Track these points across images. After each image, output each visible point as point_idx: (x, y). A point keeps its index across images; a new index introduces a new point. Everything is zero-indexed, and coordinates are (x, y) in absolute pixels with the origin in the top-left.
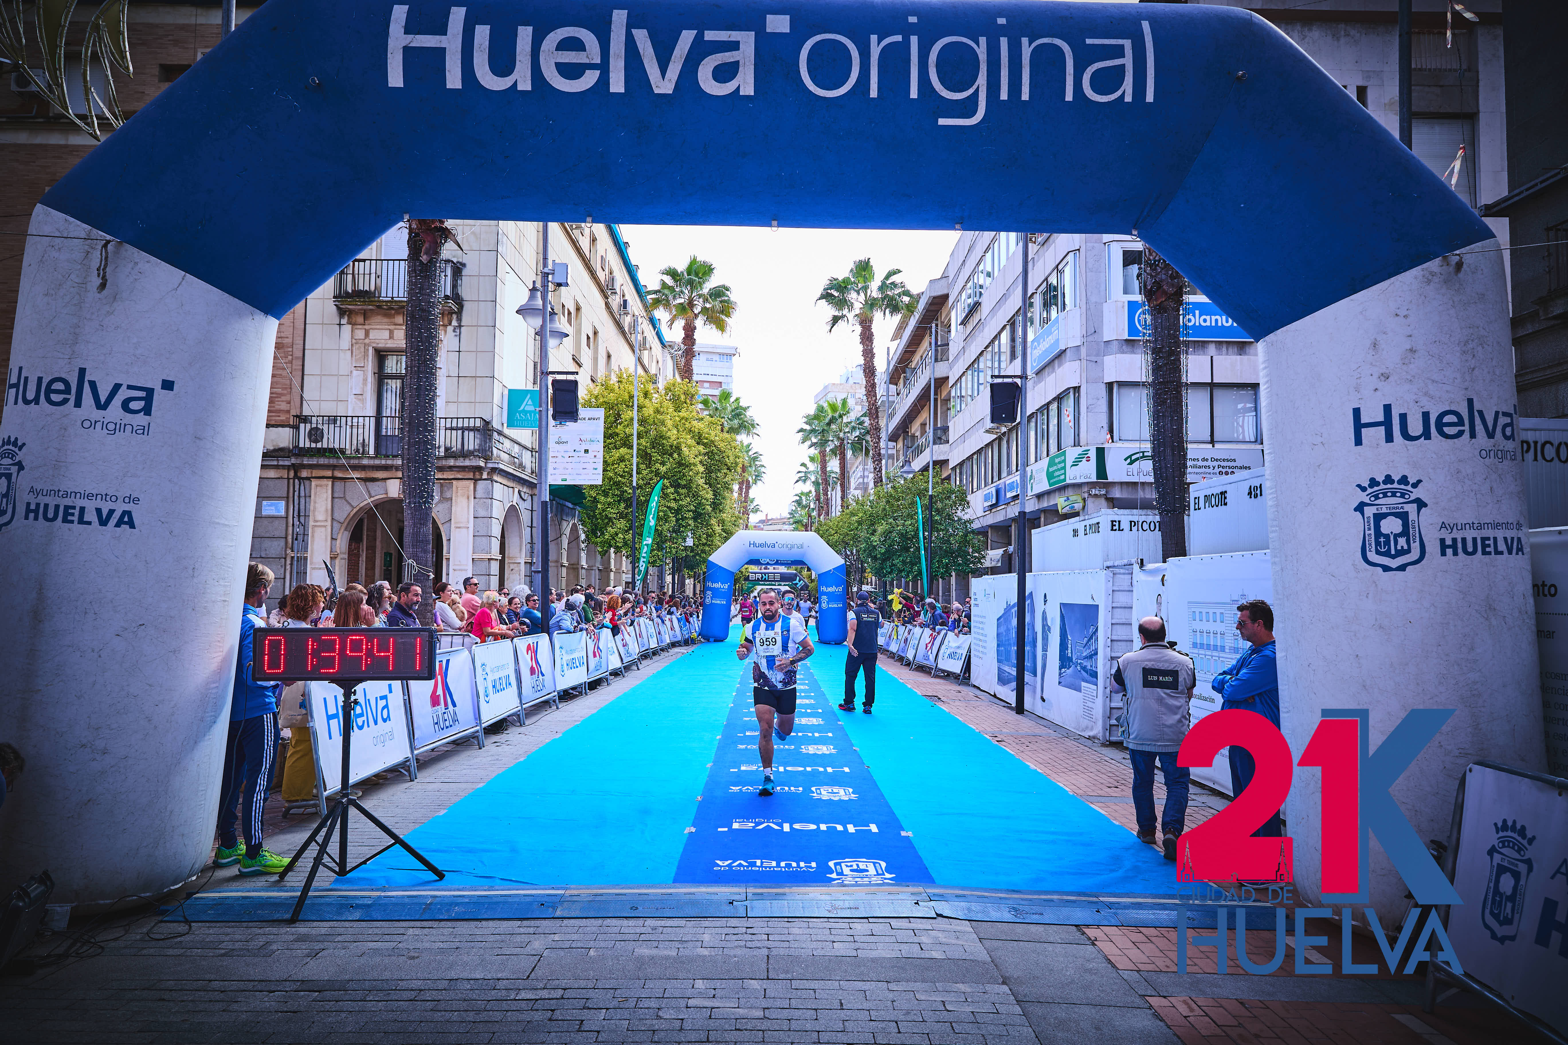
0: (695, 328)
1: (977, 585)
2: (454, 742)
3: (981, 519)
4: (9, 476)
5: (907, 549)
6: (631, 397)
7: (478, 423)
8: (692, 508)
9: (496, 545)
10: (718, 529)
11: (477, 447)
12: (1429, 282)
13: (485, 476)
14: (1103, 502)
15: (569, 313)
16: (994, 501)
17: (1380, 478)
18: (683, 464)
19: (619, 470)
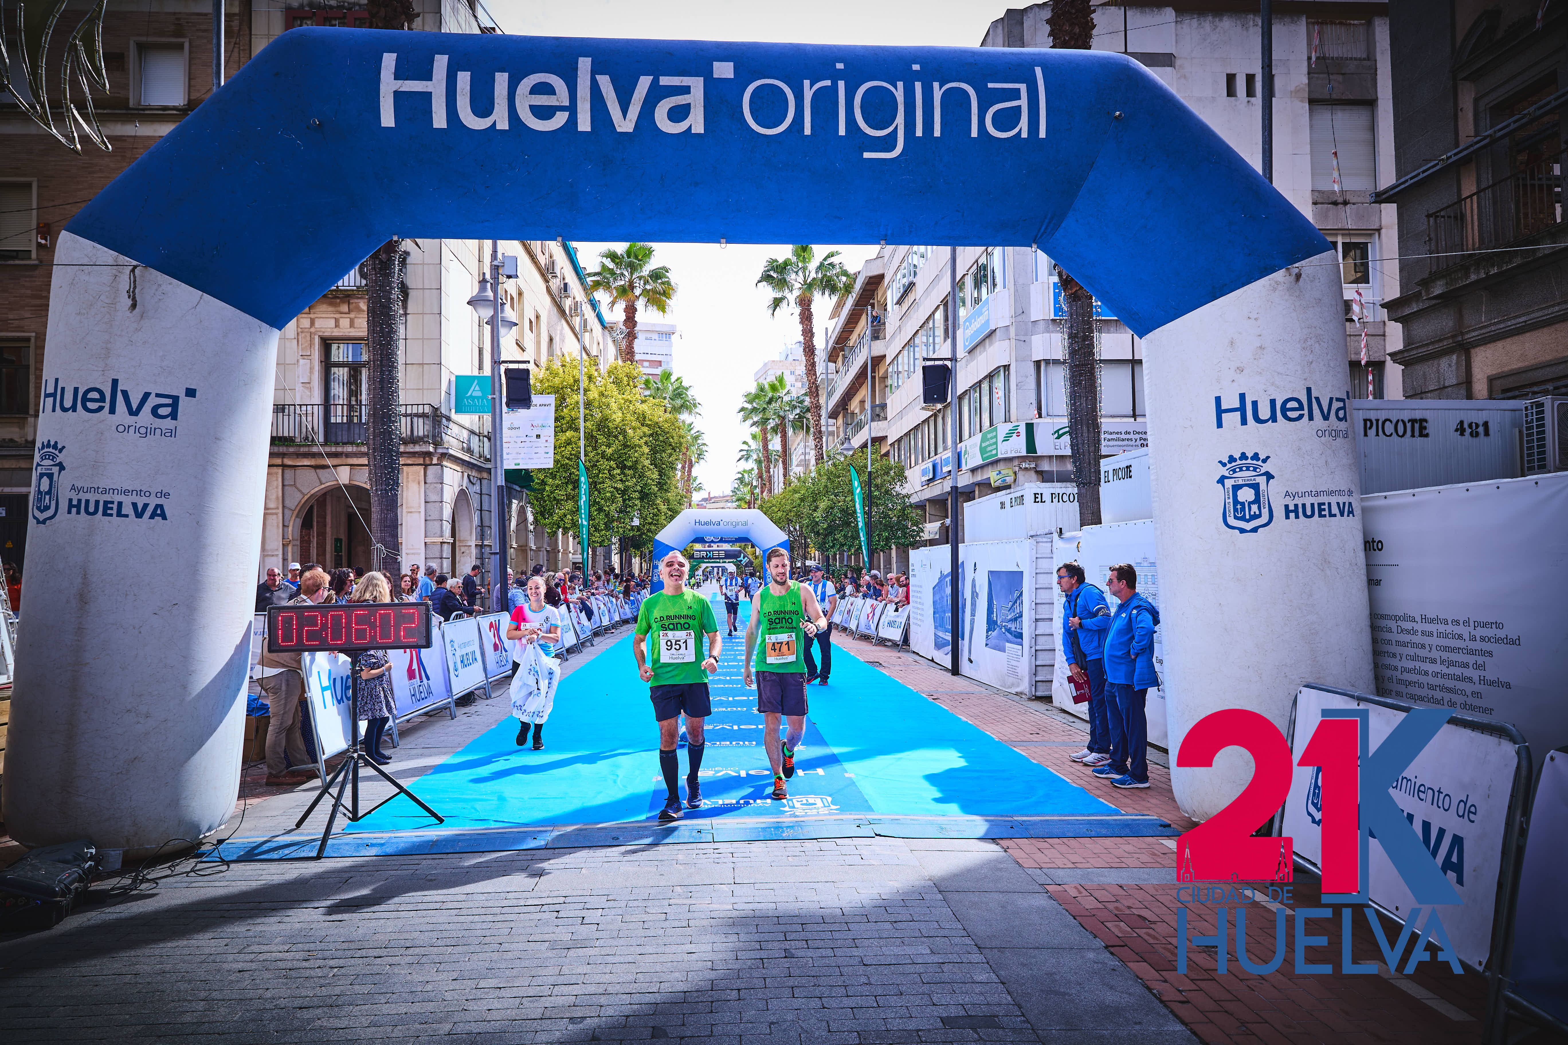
0: (636, 310)
1: (914, 555)
2: (426, 714)
3: (919, 493)
4: (50, 476)
5: (848, 524)
6: (576, 381)
7: (427, 409)
8: (639, 488)
9: (447, 528)
10: (663, 508)
11: (426, 433)
12: (1275, 290)
13: (435, 461)
14: (1033, 474)
15: (512, 298)
16: (931, 476)
17: (1237, 456)
18: (628, 446)
19: (567, 453)
